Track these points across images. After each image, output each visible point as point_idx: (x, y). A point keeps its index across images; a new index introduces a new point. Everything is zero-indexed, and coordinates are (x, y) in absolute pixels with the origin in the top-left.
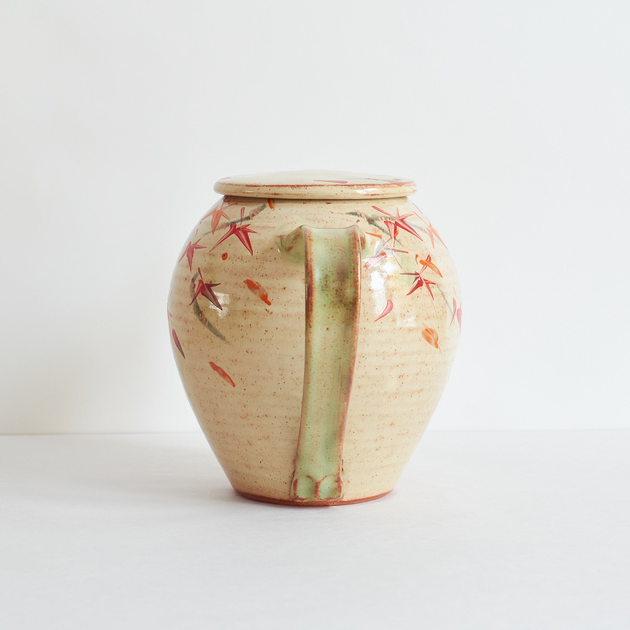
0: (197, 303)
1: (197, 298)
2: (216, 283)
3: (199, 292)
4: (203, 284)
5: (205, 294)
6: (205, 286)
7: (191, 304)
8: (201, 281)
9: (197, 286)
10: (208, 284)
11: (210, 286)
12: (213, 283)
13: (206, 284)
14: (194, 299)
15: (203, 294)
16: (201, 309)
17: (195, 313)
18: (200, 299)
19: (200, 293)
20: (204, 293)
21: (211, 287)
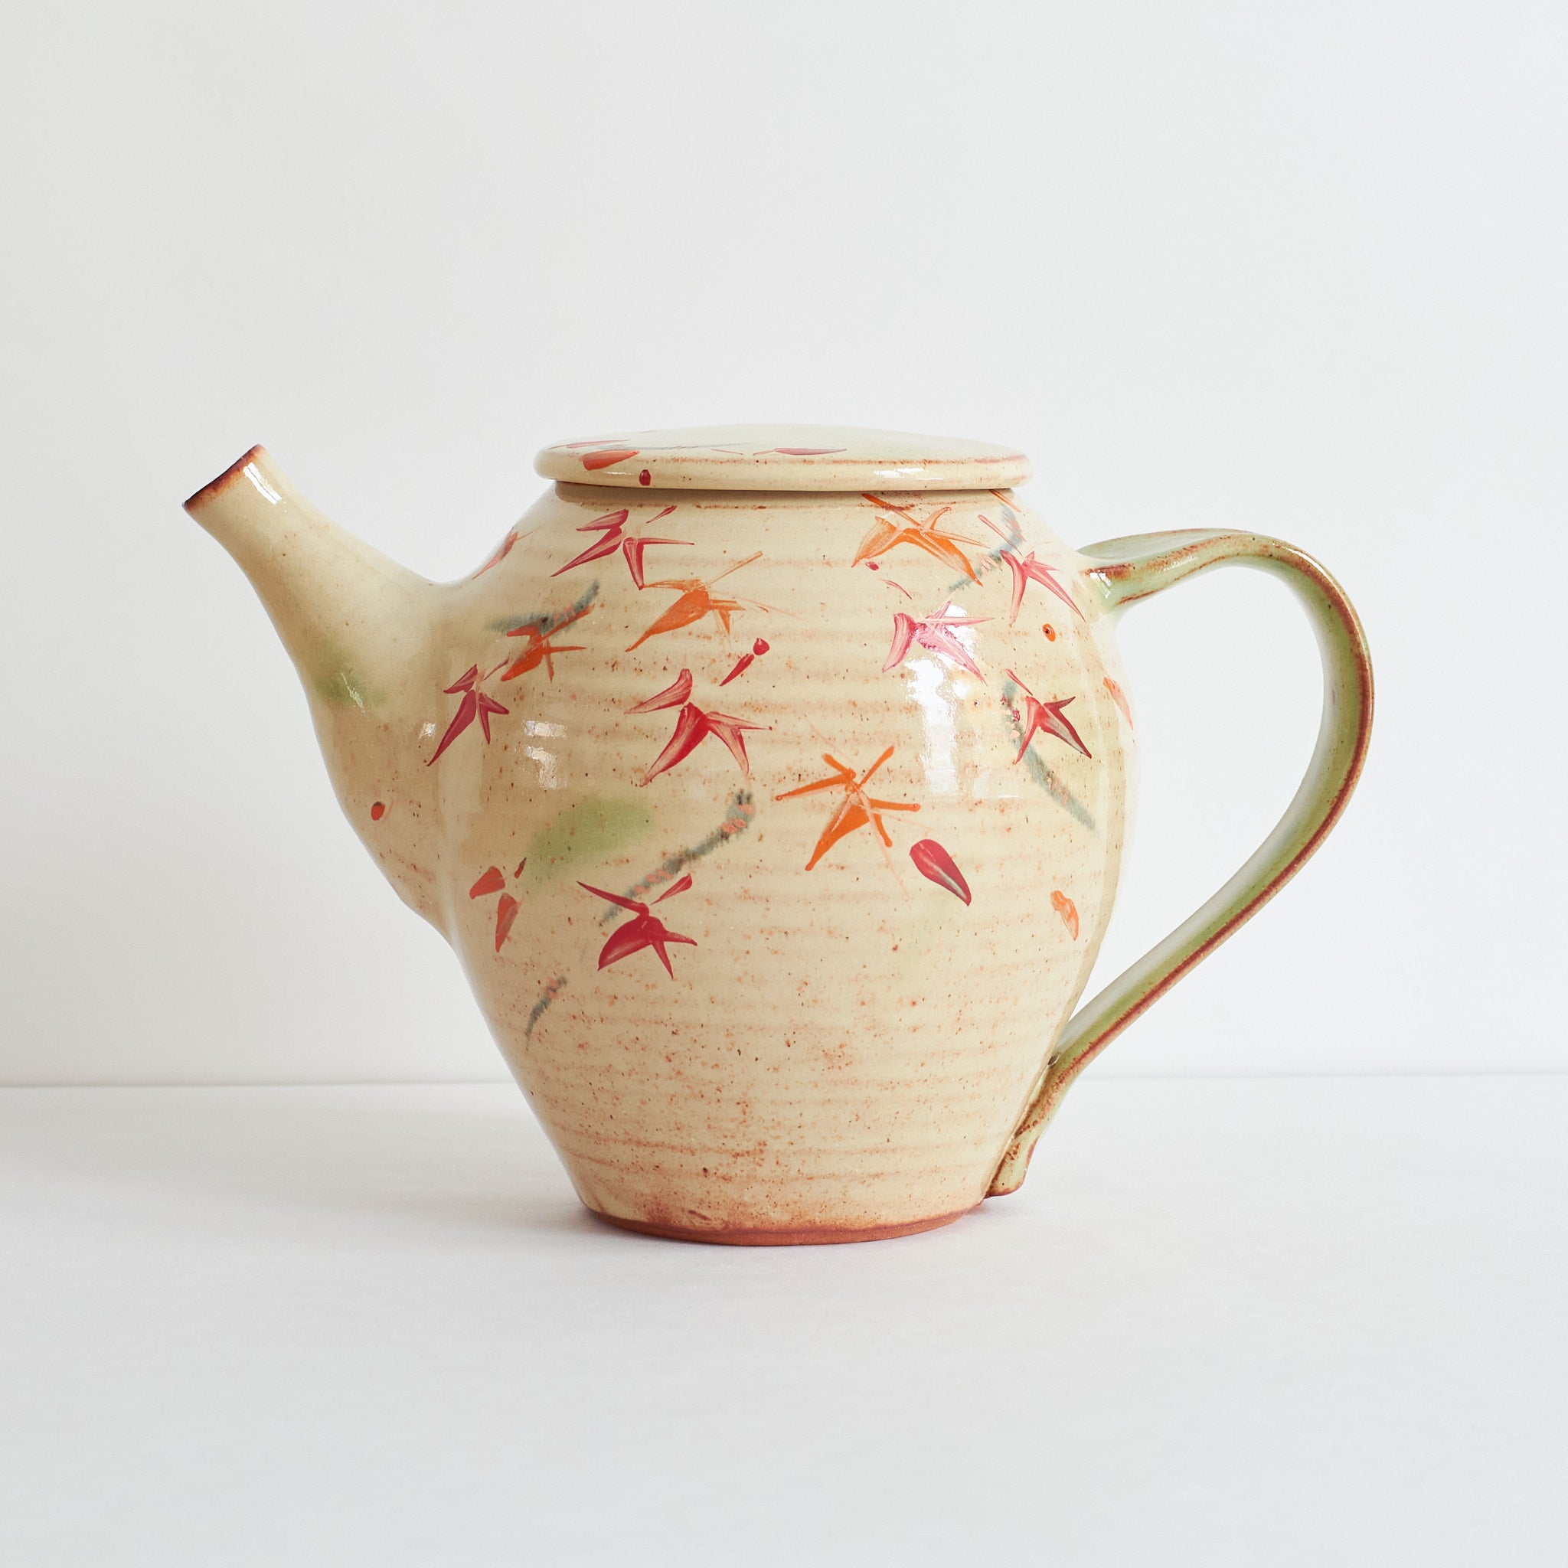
0: (1035, 754)
1: (1032, 742)
2: (1065, 698)
3: (1034, 727)
4: (1040, 707)
5: (1052, 728)
6: (1047, 710)
7: (1018, 760)
8: (1031, 700)
9: (1024, 715)
10: (1050, 704)
11: (1056, 707)
12: (1060, 698)
13: (1046, 704)
14: (1025, 745)
15: (1047, 730)
16: (1050, 767)
17: (1034, 779)
18: (1041, 742)
19: (1039, 728)
20: (1048, 725)
21: (1060, 710)
